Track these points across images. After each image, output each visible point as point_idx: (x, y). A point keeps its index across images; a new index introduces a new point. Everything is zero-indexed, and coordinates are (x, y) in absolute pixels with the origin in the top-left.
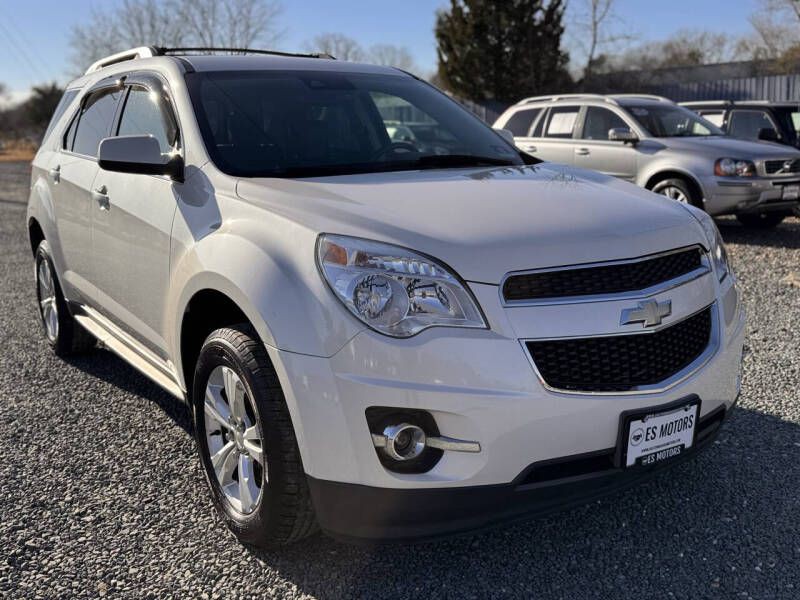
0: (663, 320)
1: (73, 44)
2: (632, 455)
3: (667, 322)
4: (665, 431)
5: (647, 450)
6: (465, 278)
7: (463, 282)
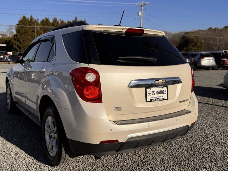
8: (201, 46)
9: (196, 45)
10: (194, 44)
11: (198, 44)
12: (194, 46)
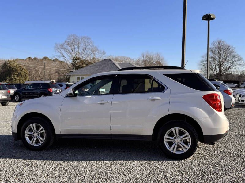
8: (26, 76)
9: (20, 74)
10: (17, 74)
11: (22, 73)
12: (18, 76)
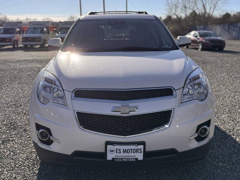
0: (130, 112)
1: (166, 5)
2: (110, 157)
3: (132, 114)
4: (125, 151)
5: (116, 156)
6: (64, 89)
7: (63, 90)
